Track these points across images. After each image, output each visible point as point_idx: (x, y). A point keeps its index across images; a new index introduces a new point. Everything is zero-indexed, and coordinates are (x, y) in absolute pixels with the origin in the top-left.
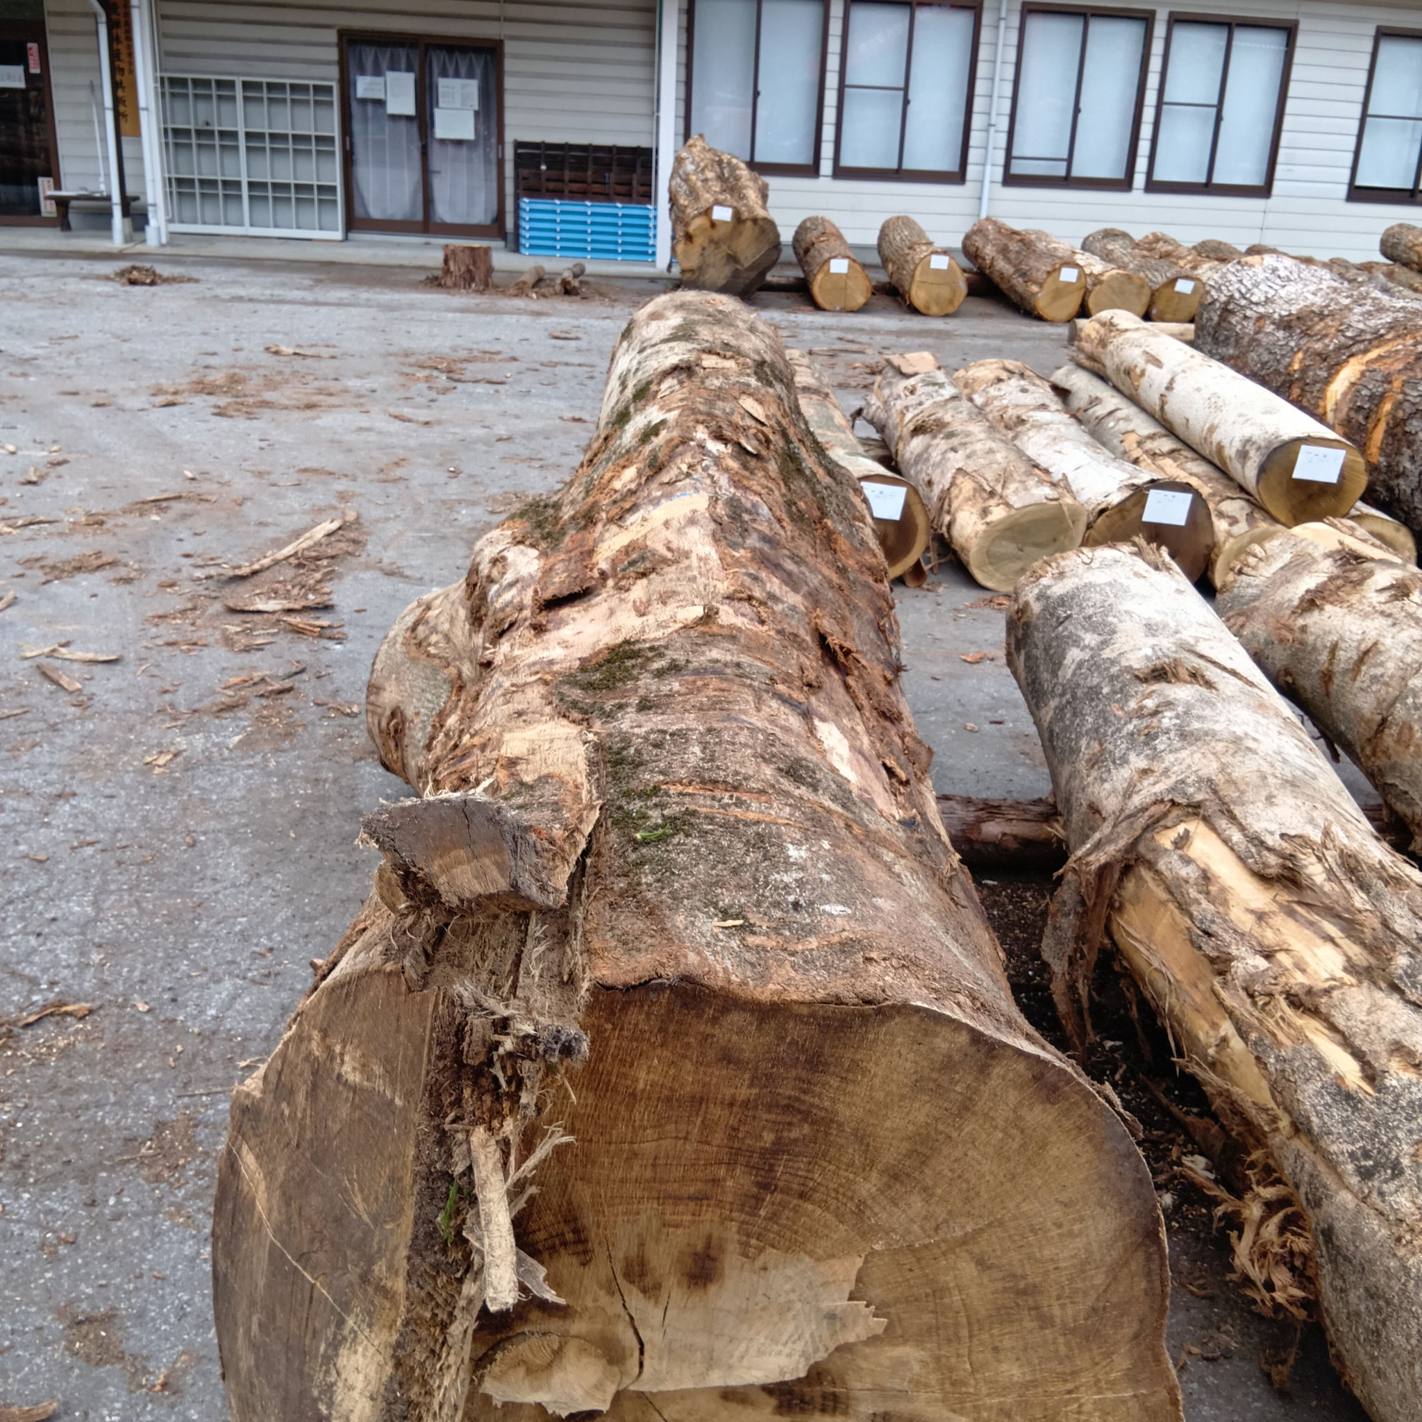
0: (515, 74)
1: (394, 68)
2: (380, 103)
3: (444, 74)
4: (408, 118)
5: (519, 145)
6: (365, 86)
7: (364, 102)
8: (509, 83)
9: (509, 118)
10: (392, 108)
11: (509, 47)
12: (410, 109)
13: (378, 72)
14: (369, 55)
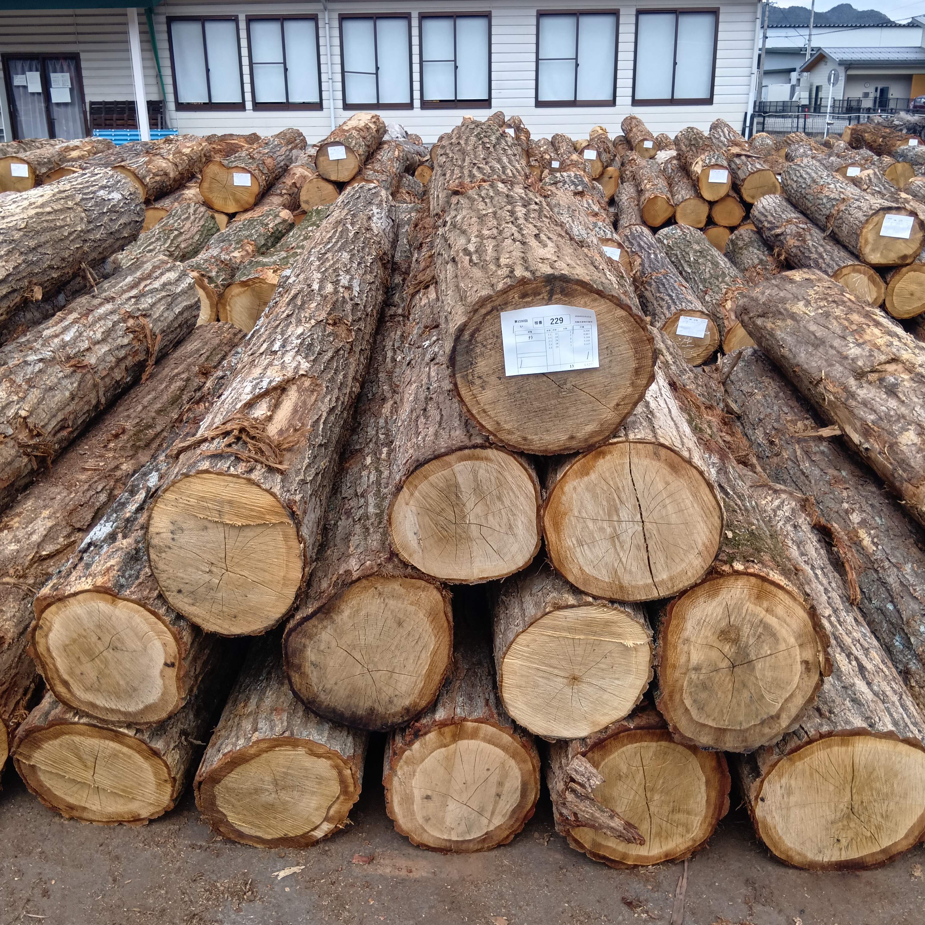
0: (87, 69)
1: (31, 70)
2: (25, 87)
3: (55, 71)
4: (39, 94)
5: (92, 103)
6: (18, 80)
7: (18, 87)
8: (84, 73)
9: (86, 90)
10: (31, 90)
11: (83, 56)
12: (40, 90)
13: (23, 73)
14: (19, 64)
